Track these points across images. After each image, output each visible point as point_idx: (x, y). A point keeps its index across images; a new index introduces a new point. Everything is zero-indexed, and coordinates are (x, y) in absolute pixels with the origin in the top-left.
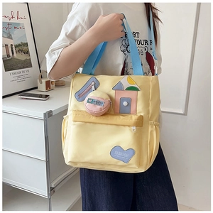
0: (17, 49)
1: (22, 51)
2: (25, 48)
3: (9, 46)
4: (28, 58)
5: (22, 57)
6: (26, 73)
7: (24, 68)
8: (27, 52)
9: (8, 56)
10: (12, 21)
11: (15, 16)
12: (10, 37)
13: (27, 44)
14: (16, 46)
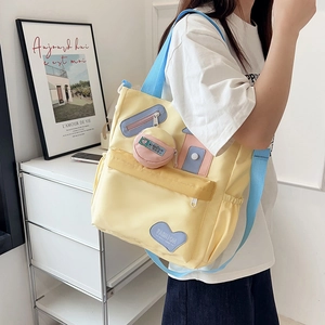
0: (74, 91)
1: (81, 93)
2: (85, 89)
3: (63, 88)
4: (90, 103)
5: (81, 101)
6: (86, 124)
7: (83, 117)
8: (88, 95)
9: (61, 101)
10: (68, 52)
11: (73, 45)
12: (64, 75)
13: (88, 84)
14: (73, 87)
